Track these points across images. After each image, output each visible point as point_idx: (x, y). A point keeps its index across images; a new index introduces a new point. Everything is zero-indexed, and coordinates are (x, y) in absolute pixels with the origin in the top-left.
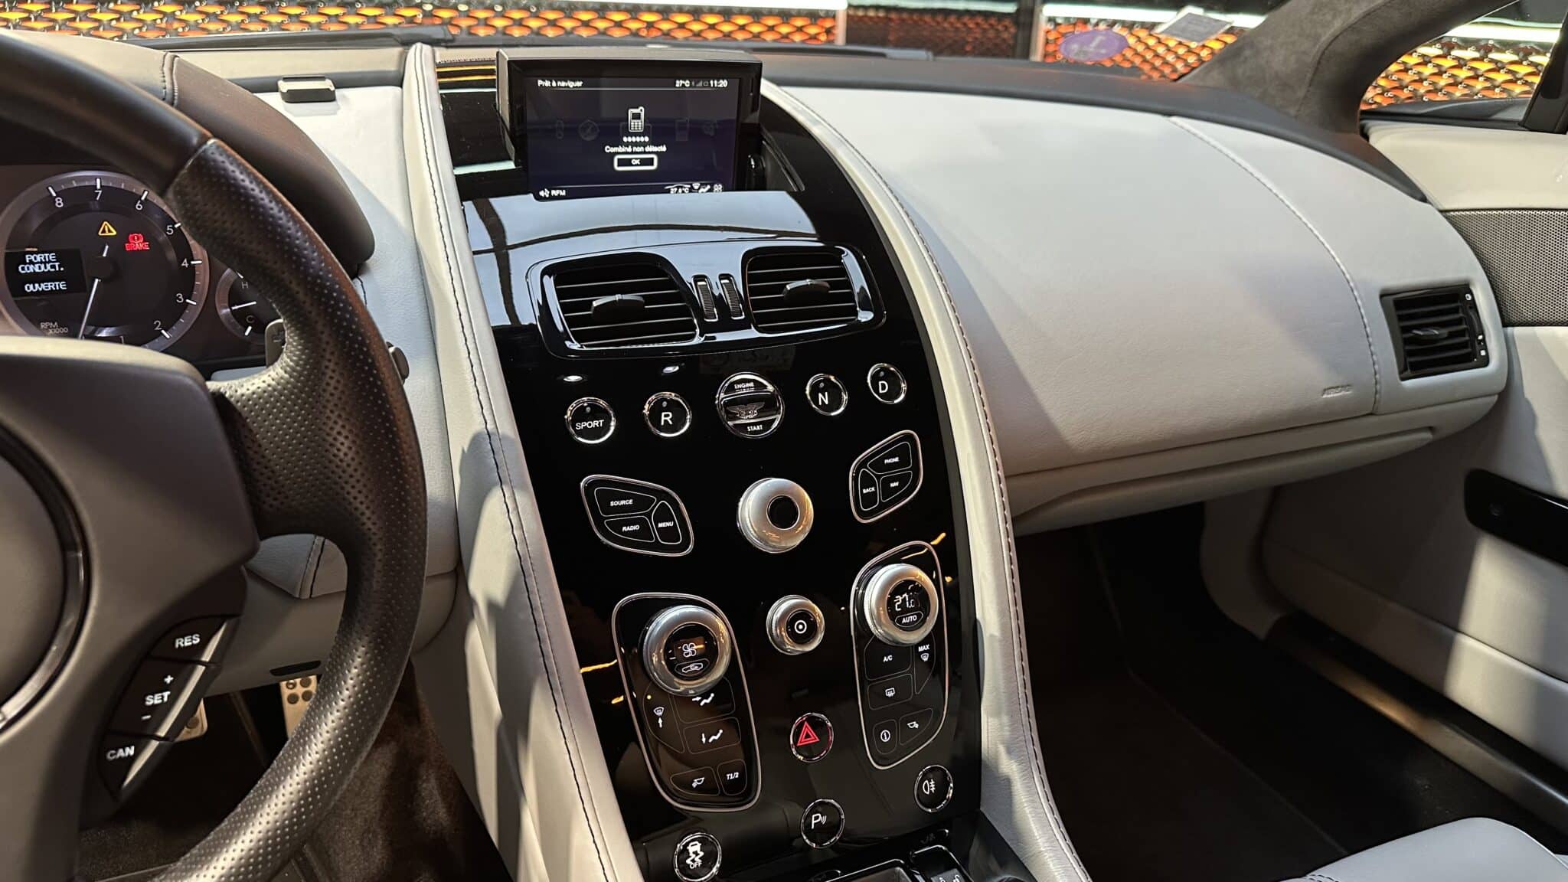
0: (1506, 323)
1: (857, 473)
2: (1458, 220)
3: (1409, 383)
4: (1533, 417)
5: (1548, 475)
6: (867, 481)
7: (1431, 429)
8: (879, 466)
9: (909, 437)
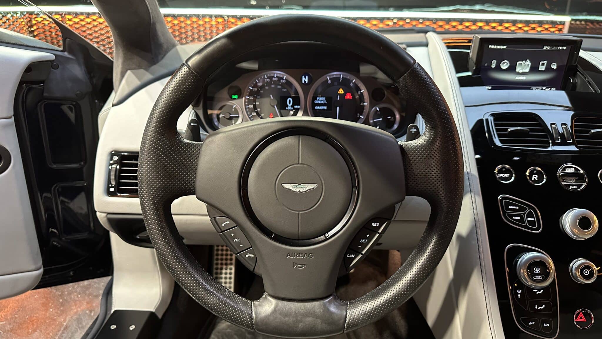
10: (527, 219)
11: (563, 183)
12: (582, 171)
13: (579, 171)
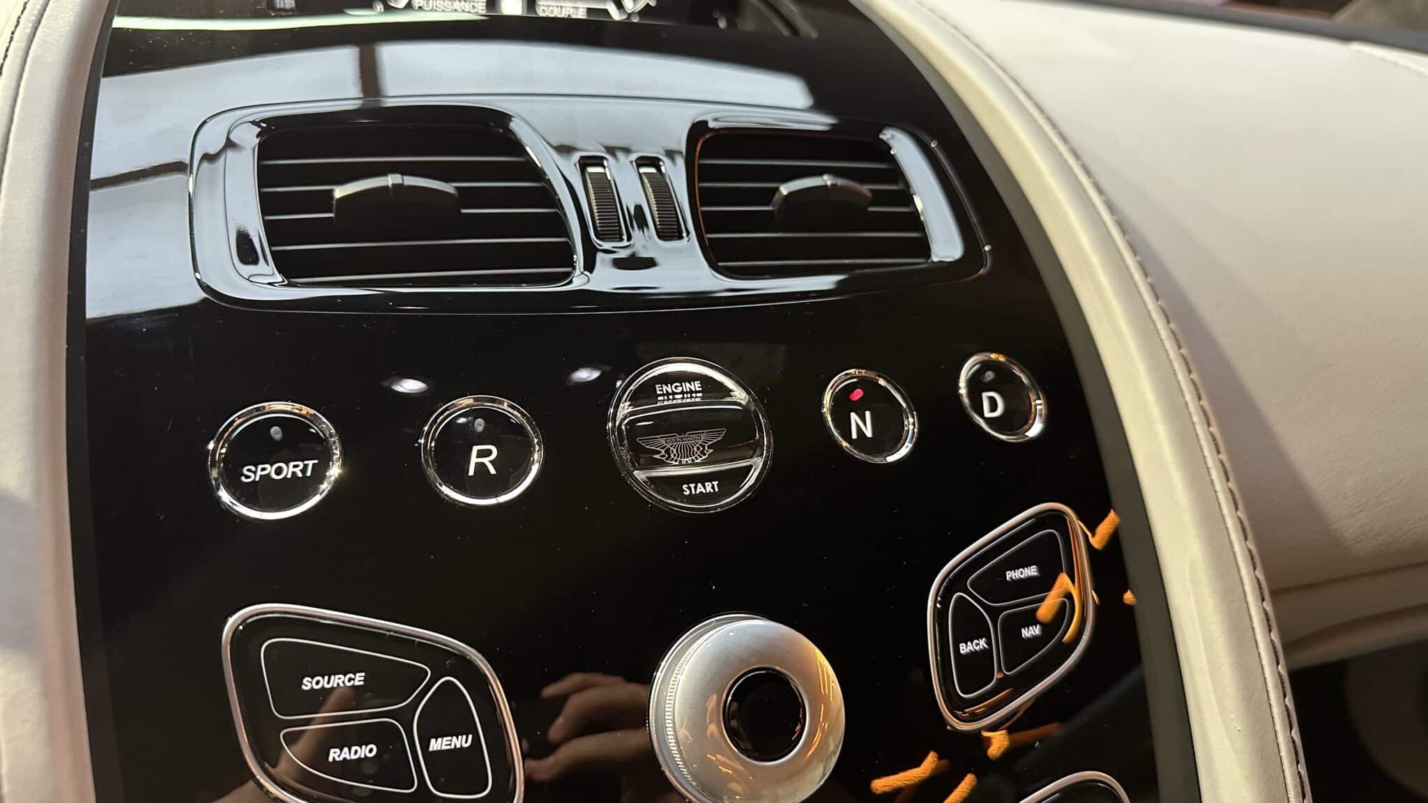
1: (946, 603)
6: (970, 626)
8: (994, 586)
9: (1056, 519)
10: (425, 745)
11: (640, 475)
12: (740, 395)
13: (728, 392)
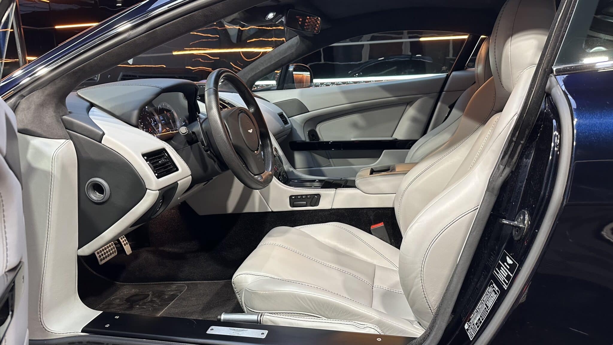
0: (289, 118)
2: (276, 104)
3: (286, 126)
4: (296, 130)
5: (300, 138)
7: (286, 135)
